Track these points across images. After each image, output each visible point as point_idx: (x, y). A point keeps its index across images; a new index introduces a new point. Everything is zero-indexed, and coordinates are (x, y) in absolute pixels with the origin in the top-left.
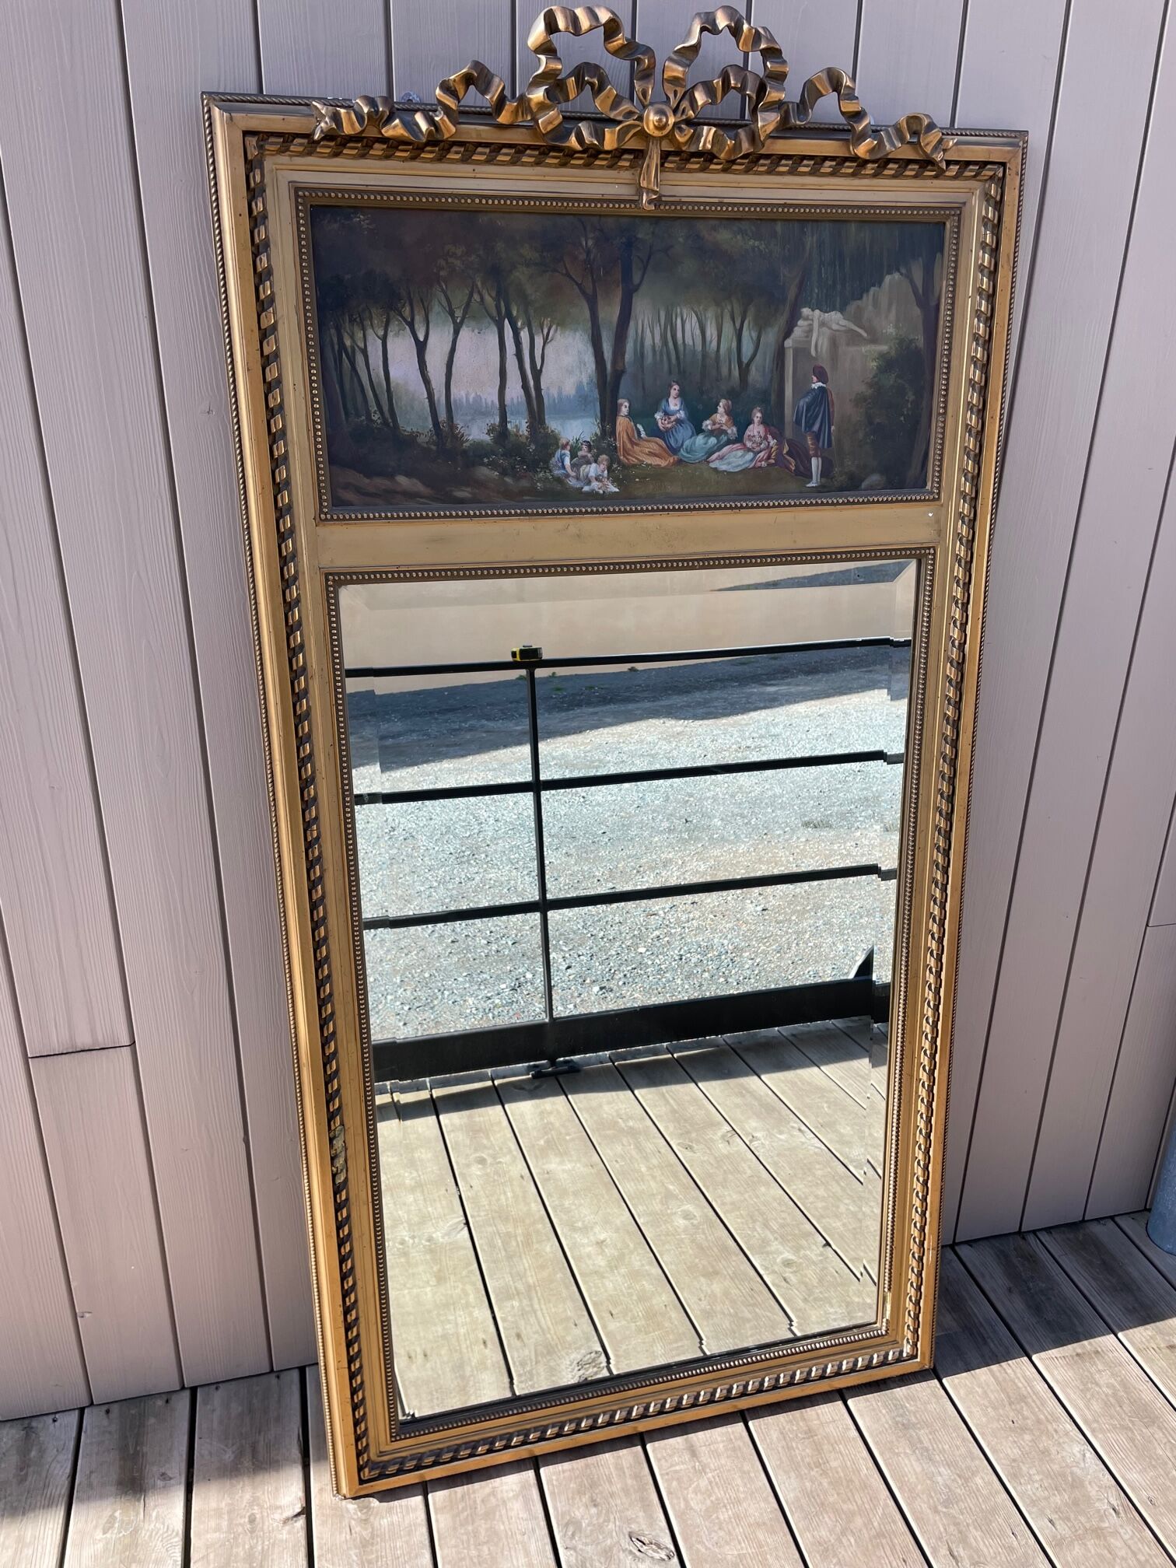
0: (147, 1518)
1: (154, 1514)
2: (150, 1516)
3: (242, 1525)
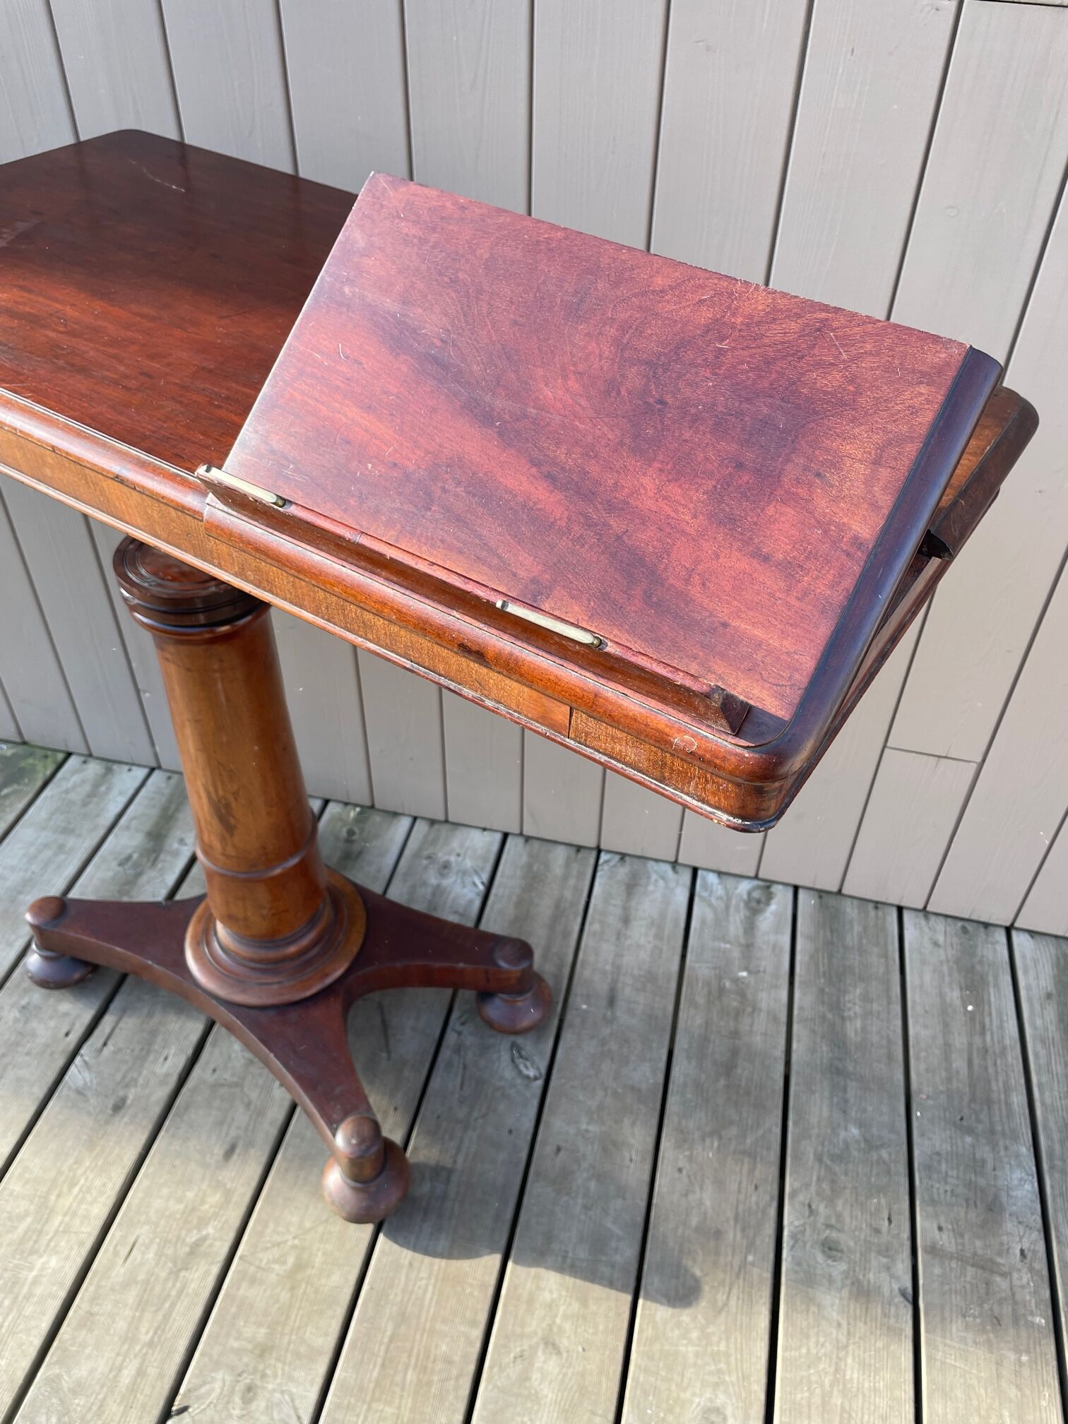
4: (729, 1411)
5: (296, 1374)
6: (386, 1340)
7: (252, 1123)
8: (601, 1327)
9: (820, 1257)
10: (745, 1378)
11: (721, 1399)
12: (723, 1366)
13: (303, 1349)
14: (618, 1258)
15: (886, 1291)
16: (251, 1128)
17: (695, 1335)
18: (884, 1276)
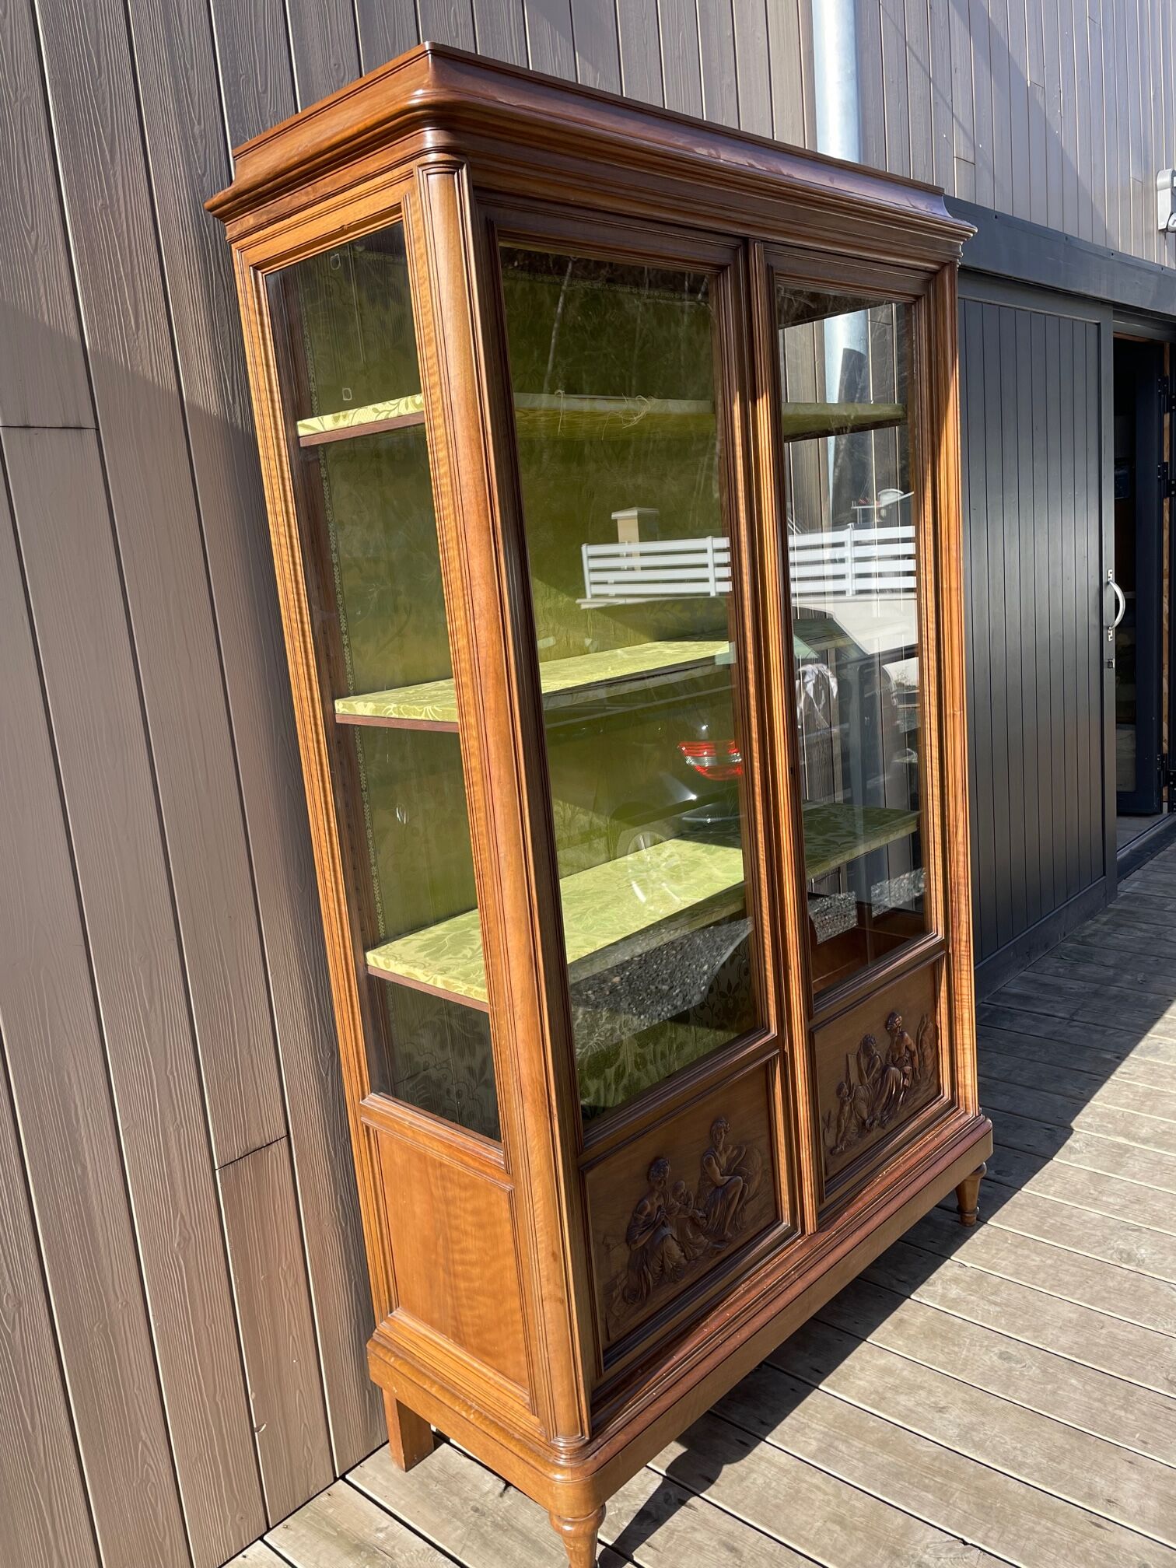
0: (394, 1556)
1: (397, 1551)
2: (395, 1554)
3: (472, 1516)
4: (1003, 1349)
5: (917, 1537)
6: (911, 1487)
7: (712, 1530)
8: (938, 1384)
9: (931, 1288)
10: (987, 1337)
11: (996, 1350)
12: (978, 1344)
13: (901, 1531)
14: (900, 1366)
15: (958, 1272)
16: (715, 1531)
17: (956, 1349)
18: (950, 1269)
